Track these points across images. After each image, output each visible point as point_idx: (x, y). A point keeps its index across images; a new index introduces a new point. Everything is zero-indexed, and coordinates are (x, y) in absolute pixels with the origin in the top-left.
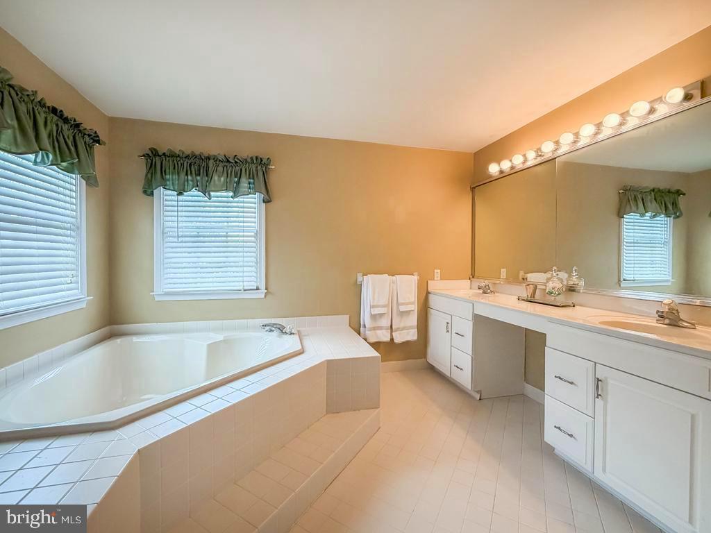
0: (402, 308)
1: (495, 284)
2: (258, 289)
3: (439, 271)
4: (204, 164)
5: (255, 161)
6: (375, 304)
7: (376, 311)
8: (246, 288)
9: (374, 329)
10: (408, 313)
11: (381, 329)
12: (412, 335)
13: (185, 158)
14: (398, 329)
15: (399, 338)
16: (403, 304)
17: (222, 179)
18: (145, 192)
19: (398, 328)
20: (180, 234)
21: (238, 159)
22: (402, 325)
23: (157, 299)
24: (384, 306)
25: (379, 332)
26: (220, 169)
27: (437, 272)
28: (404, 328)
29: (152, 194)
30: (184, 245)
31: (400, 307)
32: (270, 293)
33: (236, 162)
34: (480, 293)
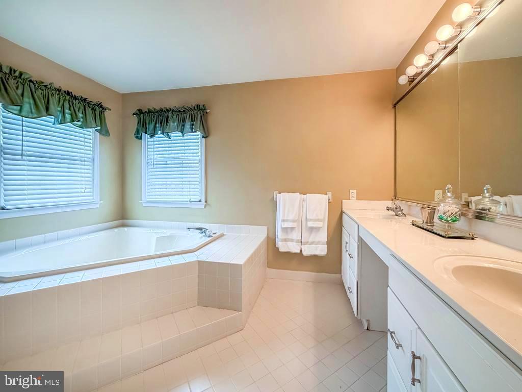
0: (310, 224)
1: (410, 205)
2: (200, 201)
3: (355, 191)
4: (166, 115)
5: (196, 108)
6: (285, 218)
7: (286, 225)
8: (192, 200)
9: (286, 240)
10: (317, 229)
11: (292, 241)
12: (321, 250)
13: (156, 112)
14: (306, 243)
15: (307, 251)
16: (311, 220)
17: (175, 124)
18: (137, 137)
19: (308, 242)
20: (155, 163)
21: (185, 108)
22: (310, 240)
23: (144, 205)
24: (294, 221)
25: (290, 243)
26: (175, 117)
27: (353, 193)
28: (312, 243)
29: (141, 139)
30: (158, 170)
31: (308, 222)
32: (209, 205)
33: (184, 111)
34: (393, 215)
